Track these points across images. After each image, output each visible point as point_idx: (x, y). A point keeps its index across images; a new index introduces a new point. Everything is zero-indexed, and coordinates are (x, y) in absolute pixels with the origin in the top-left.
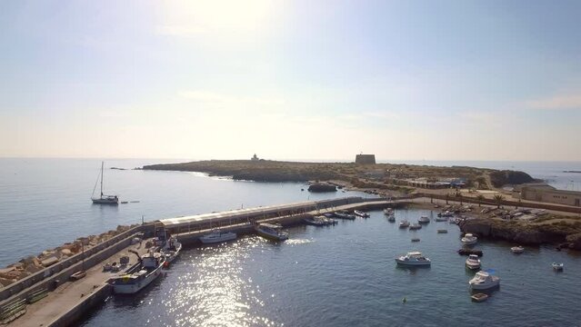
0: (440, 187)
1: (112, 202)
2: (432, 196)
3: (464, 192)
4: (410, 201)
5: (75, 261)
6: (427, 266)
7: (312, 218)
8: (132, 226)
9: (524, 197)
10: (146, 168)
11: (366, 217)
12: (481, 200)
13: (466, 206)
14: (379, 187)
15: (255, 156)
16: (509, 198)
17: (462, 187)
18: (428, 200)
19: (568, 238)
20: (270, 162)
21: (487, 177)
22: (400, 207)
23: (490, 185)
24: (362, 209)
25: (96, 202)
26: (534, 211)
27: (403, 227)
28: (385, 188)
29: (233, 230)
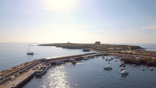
0: (117, 50)
1: (32, 54)
2: (114, 52)
3: (123, 51)
4: (109, 53)
5: (26, 67)
6: (111, 69)
7: (83, 58)
8: (38, 59)
9: (138, 53)
10: (40, 45)
11: (97, 58)
12: (127, 53)
13: (123, 55)
14: (101, 50)
15: (68, 42)
16: (134, 53)
17: (122, 50)
18: (113, 53)
19: (147, 62)
20: (73, 44)
21: (129, 48)
22: (106, 55)
23: (130, 50)
24: (96, 56)
25: (28, 54)
26: (140, 56)
27: (106, 60)
28: (103, 50)
29: (63, 61)
